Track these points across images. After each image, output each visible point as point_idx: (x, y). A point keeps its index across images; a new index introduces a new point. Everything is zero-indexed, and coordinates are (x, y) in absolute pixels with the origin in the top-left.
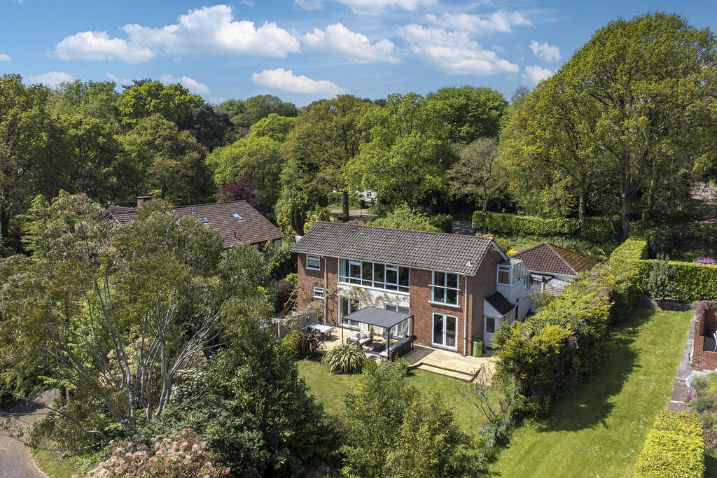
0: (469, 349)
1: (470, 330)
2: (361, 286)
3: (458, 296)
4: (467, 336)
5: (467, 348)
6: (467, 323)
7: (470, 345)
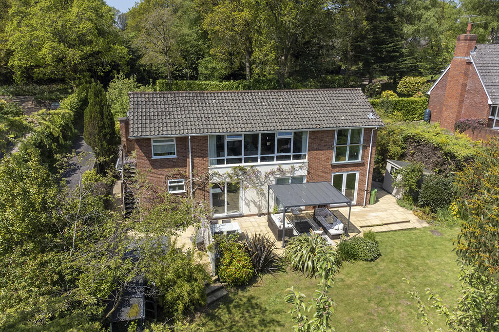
0: (368, 199)
2: (243, 164)
3: (361, 151)
4: (367, 188)
6: (369, 175)
7: (369, 195)
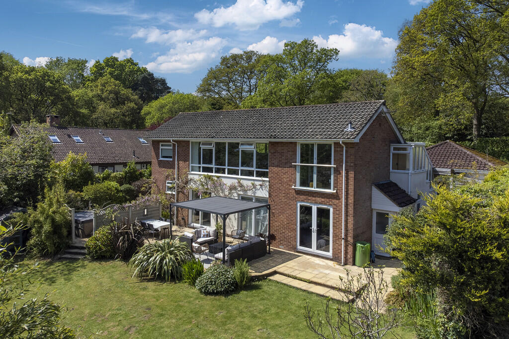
0: (350, 255)
1: (350, 226)
2: (213, 174)
3: (332, 177)
4: (346, 235)
5: (346, 253)
6: (347, 215)
7: (350, 249)
